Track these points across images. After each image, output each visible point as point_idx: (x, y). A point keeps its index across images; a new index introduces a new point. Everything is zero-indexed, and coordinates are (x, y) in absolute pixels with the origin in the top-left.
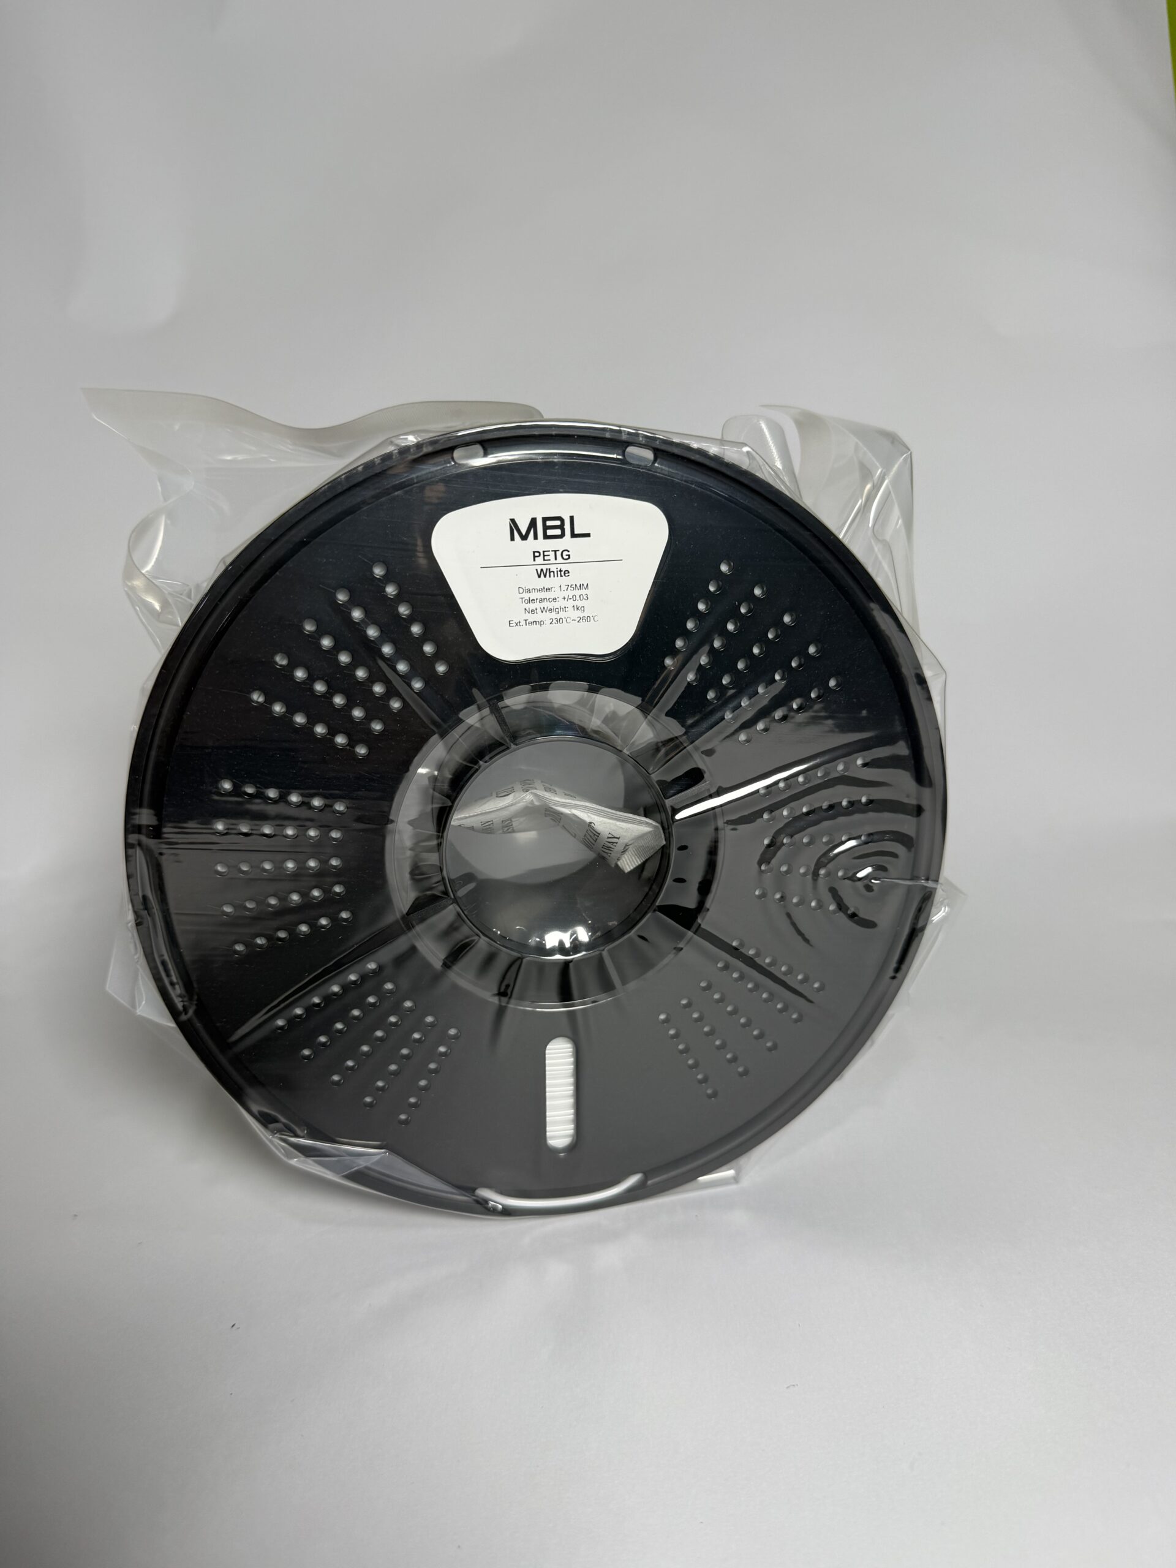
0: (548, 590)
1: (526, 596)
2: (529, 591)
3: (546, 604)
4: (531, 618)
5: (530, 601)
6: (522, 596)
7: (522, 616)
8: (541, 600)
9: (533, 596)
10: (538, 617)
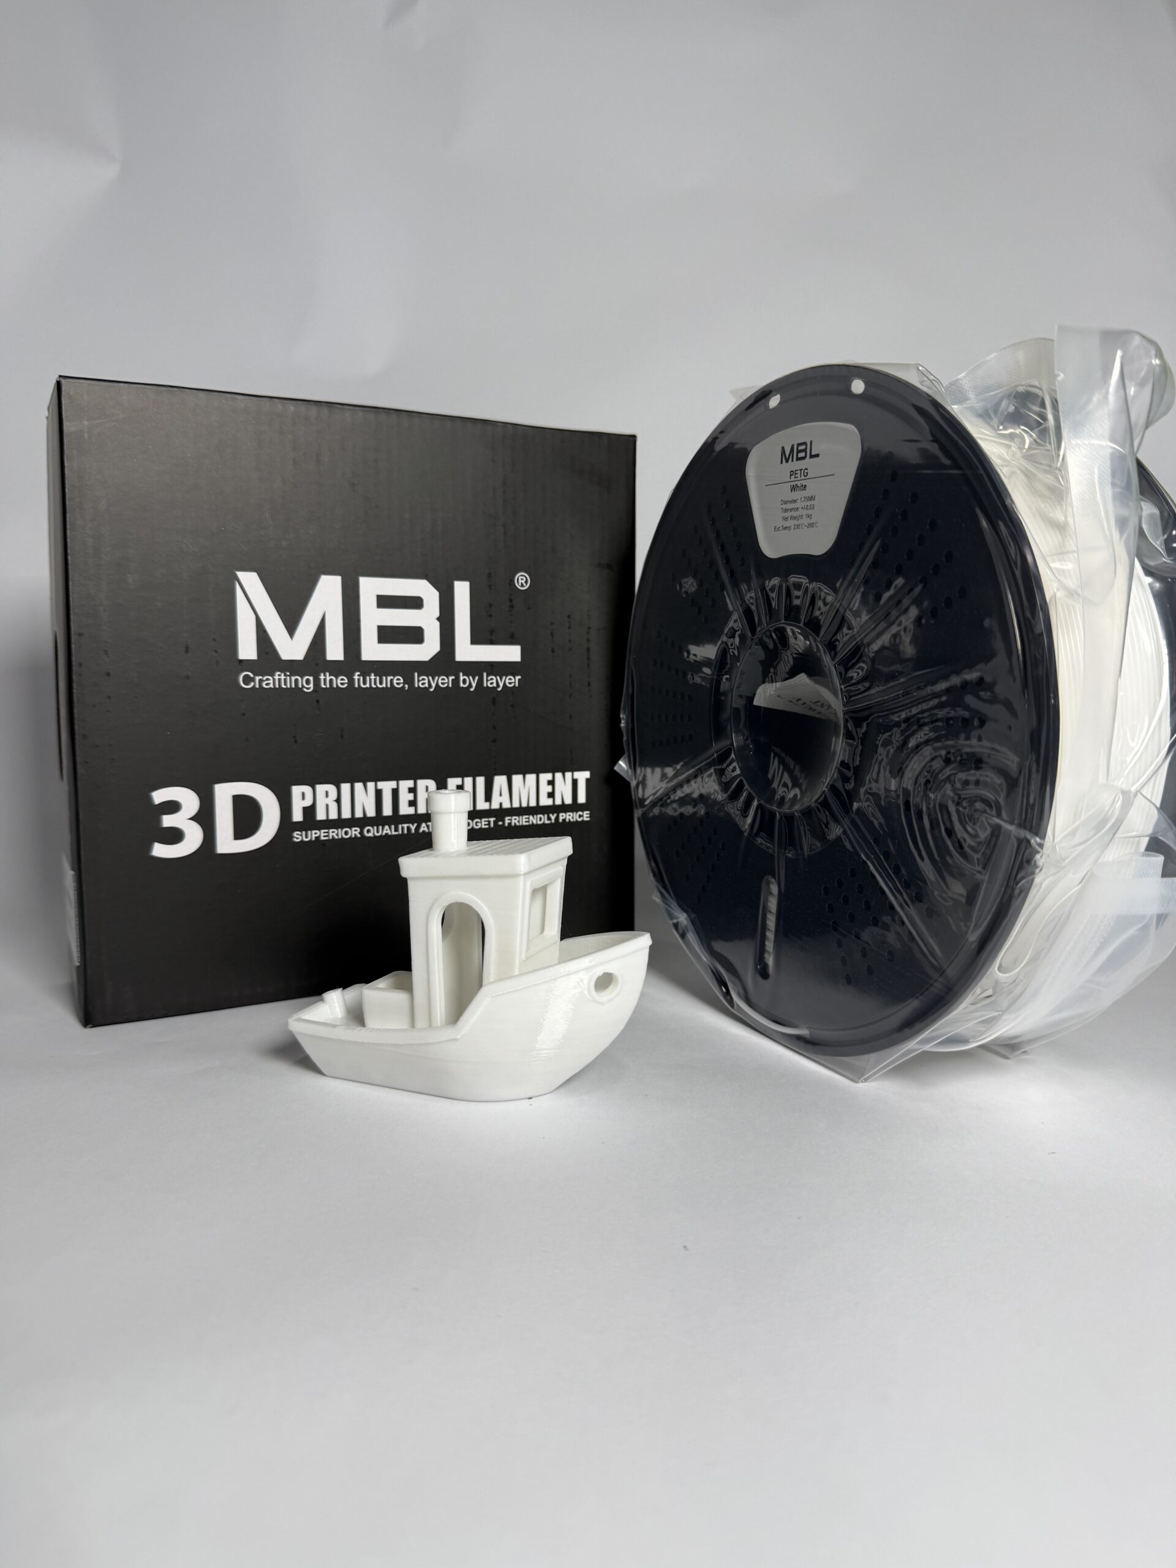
0: (795, 501)
1: (784, 506)
2: (785, 503)
3: (794, 514)
4: (787, 524)
5: (786, 510)
6: (782, 506)
7: (780, 523)
8: (791, 510)
9: (789, 506)
10: (790, 523)
